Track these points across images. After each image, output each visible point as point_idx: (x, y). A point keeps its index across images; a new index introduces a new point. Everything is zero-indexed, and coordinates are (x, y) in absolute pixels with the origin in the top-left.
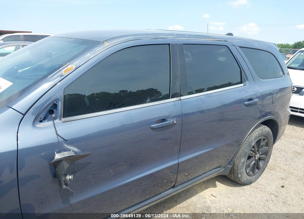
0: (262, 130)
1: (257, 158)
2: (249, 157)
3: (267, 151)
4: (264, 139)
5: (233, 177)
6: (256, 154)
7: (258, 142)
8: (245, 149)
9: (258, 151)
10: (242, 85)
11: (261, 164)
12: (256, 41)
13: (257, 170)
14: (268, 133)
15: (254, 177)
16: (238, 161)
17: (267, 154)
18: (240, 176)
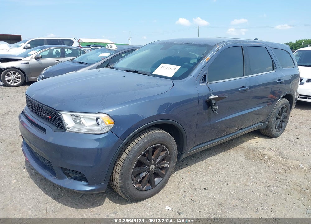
0: (284, 101)
1: (281, 120)
2: (277, 118)
3: (287, 116)
4: (285, 108)
5: (267, 132)
6: (281, 117)
7: (282, 109)
8: (275, 112)
9: (282, 115)
10: (274, 71)
11: (283, 124)
12: (279, 44)
13: (280, 129)
14: (287, 104)
15: (279, 132)
16: (271, 120)
17: (286, 118)
18: (272, 130)
